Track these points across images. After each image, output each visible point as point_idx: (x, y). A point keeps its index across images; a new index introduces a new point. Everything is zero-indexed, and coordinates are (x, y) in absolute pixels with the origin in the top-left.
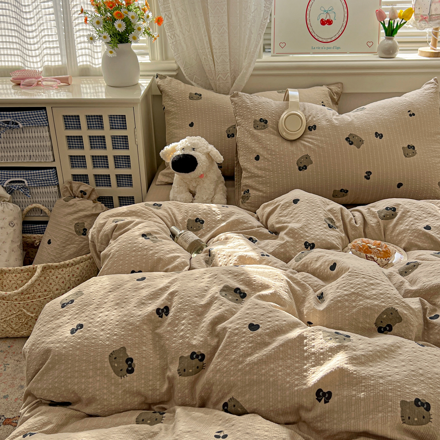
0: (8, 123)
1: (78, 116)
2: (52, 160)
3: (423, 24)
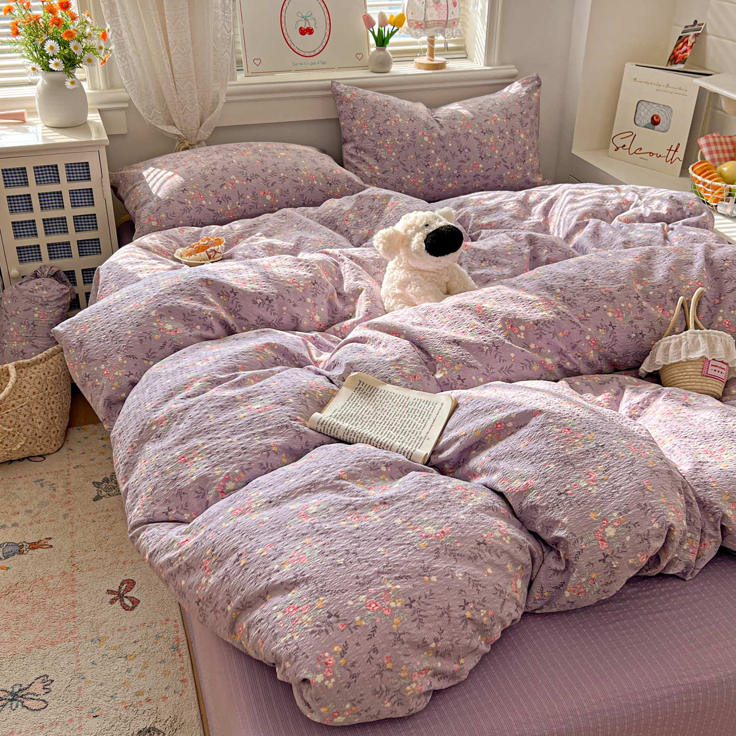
1: (24, 169)
3: (419, 32)
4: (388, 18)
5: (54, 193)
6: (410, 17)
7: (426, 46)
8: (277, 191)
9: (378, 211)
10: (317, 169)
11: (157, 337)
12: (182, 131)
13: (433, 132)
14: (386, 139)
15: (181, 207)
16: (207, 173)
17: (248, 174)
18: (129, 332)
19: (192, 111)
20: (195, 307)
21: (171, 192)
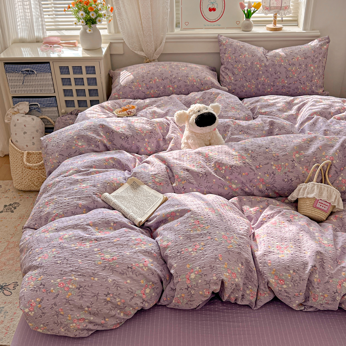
0: (28, 71)
1: (68, 67)
2: (54, 92)
3: (267, 12)
4: (253, 4)
5: (81, 78)
6: (264, 4)
7: (272, 19)
8: (176, 86)
9: (212, 100)
10: (197, 77)
11: (74, 148)
12: (146, 54)
13: (263, 63)
14: (238, 64)
15: (130, 89)
16: (145, 75)
17: (163, 77)
18: (63, 144)
19: (150, 45)
20: (93, 137)
21: (127, 83)
